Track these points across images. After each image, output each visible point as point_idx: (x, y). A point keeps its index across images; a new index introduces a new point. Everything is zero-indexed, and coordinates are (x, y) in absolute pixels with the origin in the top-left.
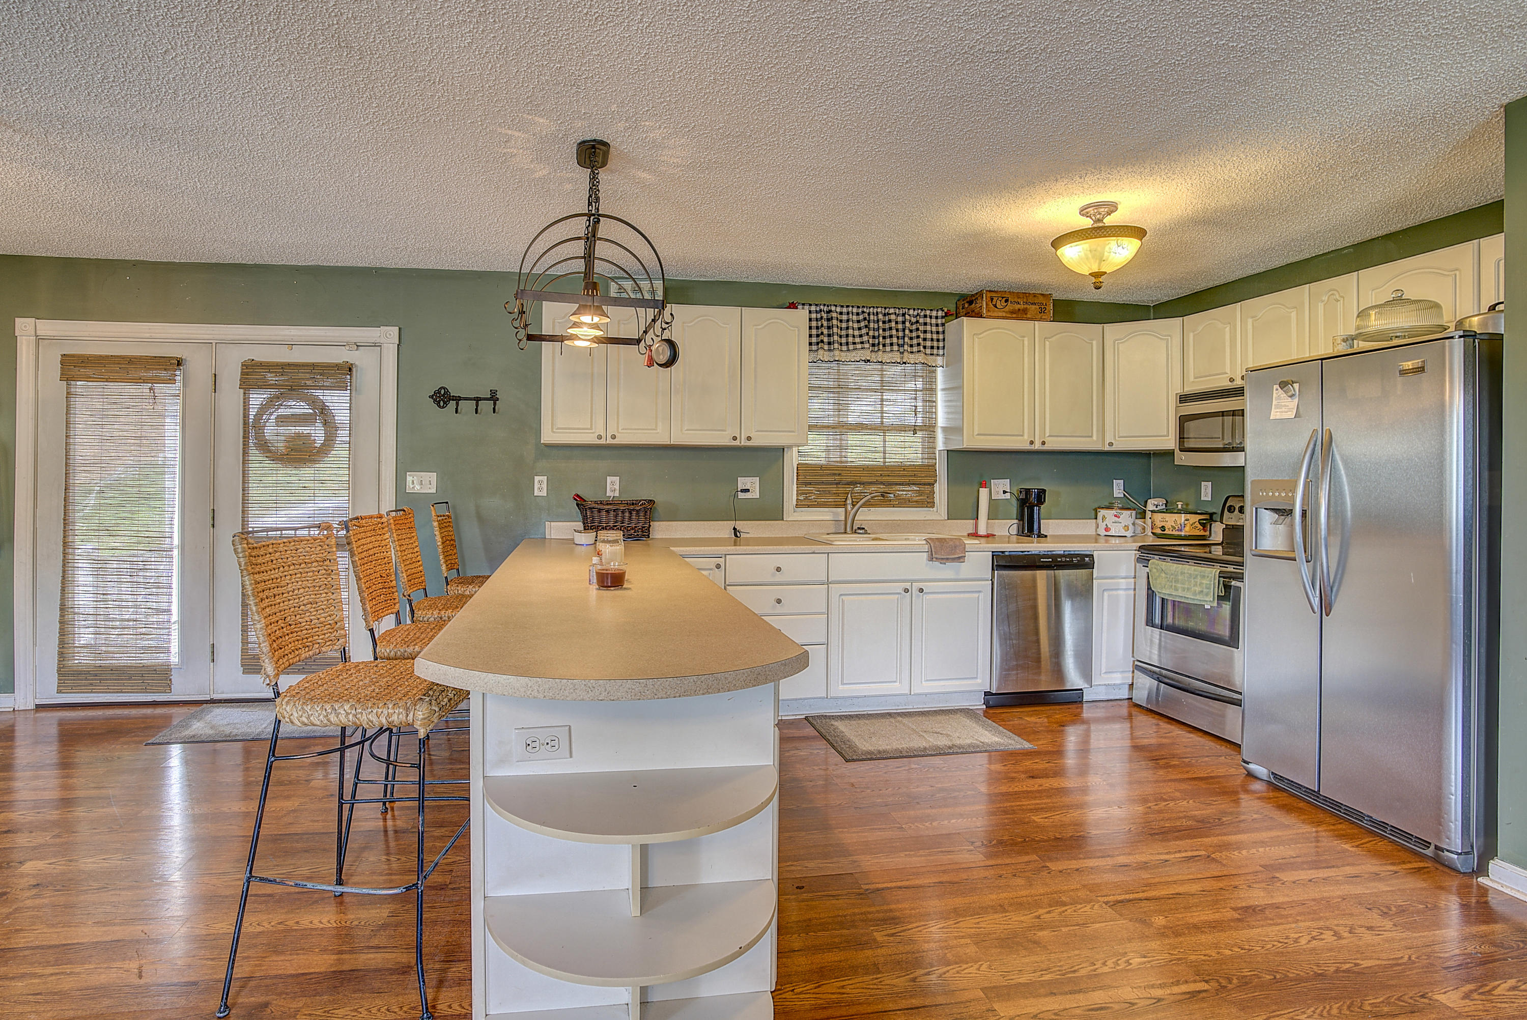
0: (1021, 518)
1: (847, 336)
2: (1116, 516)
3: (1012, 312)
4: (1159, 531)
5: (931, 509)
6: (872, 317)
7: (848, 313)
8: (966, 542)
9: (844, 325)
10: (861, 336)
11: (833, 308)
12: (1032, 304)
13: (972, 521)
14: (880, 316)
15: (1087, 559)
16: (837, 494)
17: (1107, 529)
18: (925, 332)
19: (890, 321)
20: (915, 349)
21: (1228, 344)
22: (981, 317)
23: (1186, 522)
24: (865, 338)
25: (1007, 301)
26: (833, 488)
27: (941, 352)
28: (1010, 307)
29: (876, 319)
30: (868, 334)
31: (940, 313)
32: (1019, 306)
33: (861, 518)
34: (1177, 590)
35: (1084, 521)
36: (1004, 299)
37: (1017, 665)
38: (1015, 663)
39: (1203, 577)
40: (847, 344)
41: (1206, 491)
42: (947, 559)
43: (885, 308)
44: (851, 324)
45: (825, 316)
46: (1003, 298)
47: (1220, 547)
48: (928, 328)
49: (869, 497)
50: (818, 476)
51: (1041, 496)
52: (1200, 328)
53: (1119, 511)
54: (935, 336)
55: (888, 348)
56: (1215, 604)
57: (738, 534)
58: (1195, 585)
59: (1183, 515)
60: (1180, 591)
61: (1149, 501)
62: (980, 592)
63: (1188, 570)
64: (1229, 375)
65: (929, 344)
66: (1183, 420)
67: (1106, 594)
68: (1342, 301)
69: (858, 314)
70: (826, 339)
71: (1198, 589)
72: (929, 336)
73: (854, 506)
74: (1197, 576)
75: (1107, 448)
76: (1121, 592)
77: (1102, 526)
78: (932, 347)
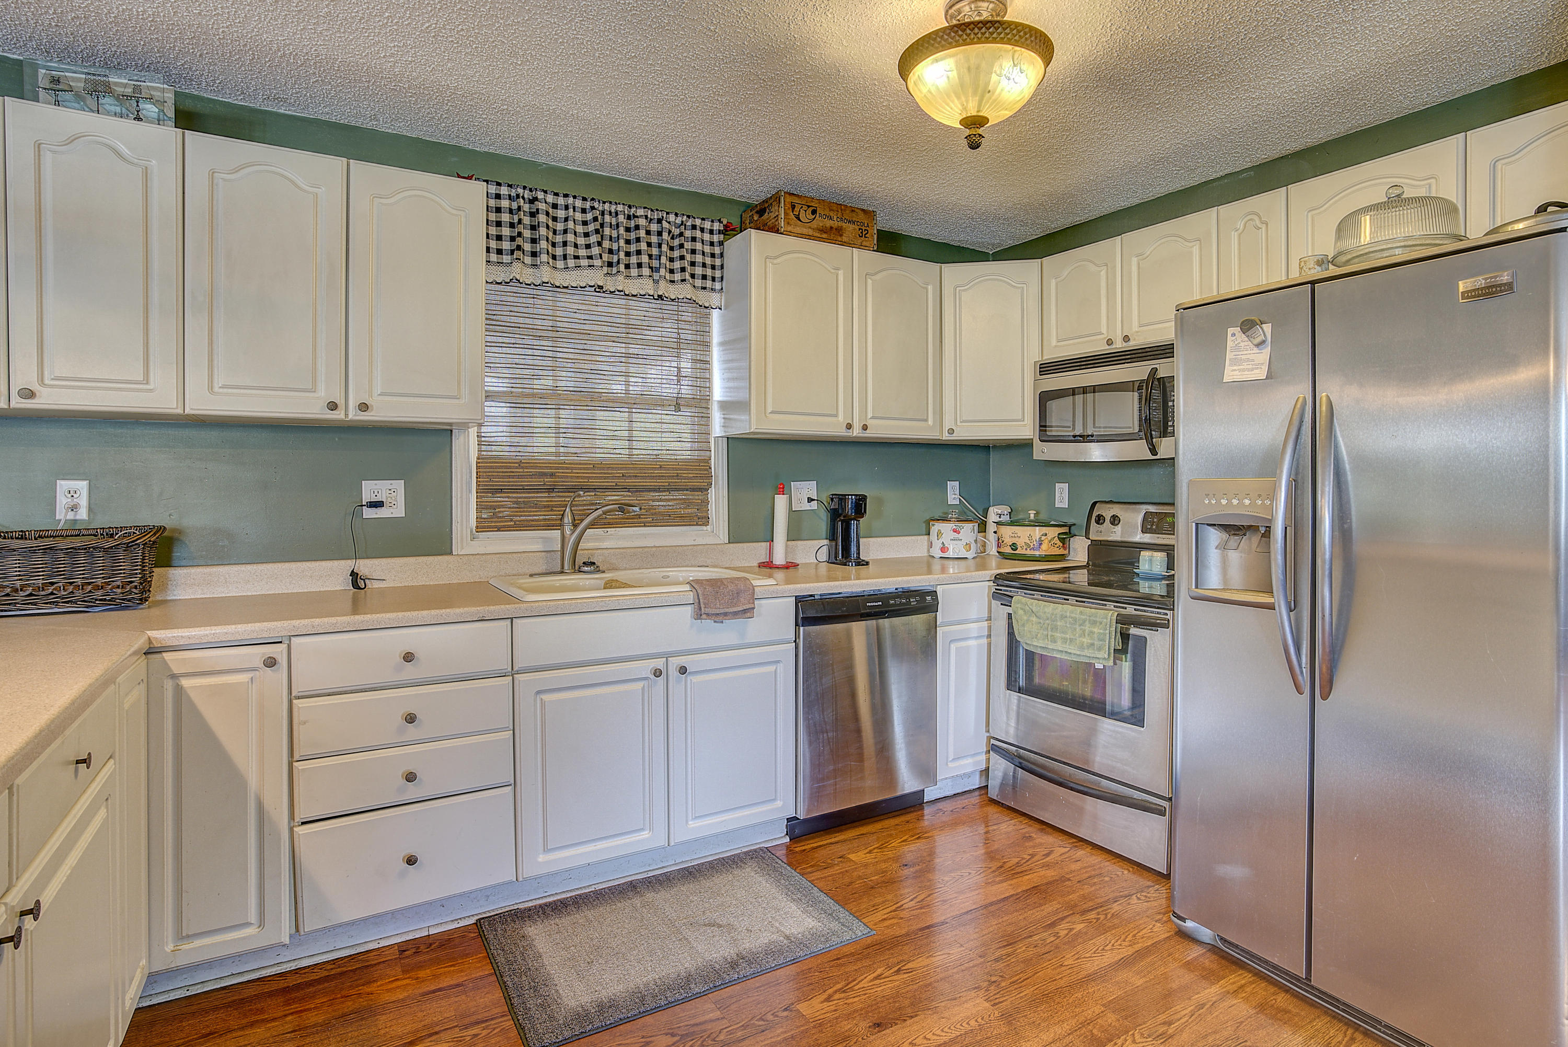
0: (832, 537)
1: (565, 244)
2: (955, 531)
3: (822, 230)
4: (1008, 550)
5: (705, 528)
6: (607, 218)
7: (567, 208)
8: (755, 583)
9: (560, 226)
10: (588, 246)
11: (540, 195)
12: (850, 222)
13: (764, 544)
14: (621, 218)
15: (929, 598)
16: (550, 508)
17: (944, 549)
18: (693, 252)
19: (637, 227)
20: (677, 276)
21: (1103, 292)
22: (777, 232)
23: (1043, 538)
24: (595, 251)
25: (814, 212)
26: (543, 498)
27: (717, 286)
28: (819, 222)
29: (614, 222)
30: (600, 244)
31: (716, 226)
32: (831, 222)
33: (591, 545)
34: (1055, 642)
35: (913, 538)
36: (811, 209)
37: (834, 770)
38: (831, 767)
39: (1094, 623)
40: (565, 257)
41: (1062, 495)
42: (725, 614)
43: (630, 207)
44: (571, 224)
45: (526, 207)
46: (809, 207)
47: (1085, 571)
48: (699, 246)
49: (599, 512)
50: (513, 477)
51: (860, 505)
52: (1065, 273)
53: (957, 524)
54: (708, 261)
55: (634, 272)
56: (1111, 663)
57: (362, 584)
58: (1083, 634)
59: (1037, 528)
60: (1059, 643)
61: (991, 509)
62: (778, 662)
63: (1072, 612)
64: (1105, 336)
65: (699, 271)
66: (1045, 398)
67: (953, 646)
68: (1264, 229)
69: (584, 211)
70: (527, 247)
71: (1086, 640)
72: (699, 258)
73: (575, 526)
74: (1084, 621)
75: (946, 437)
76: (972, 643)
77: (937, 545)
78: (704, 277)
